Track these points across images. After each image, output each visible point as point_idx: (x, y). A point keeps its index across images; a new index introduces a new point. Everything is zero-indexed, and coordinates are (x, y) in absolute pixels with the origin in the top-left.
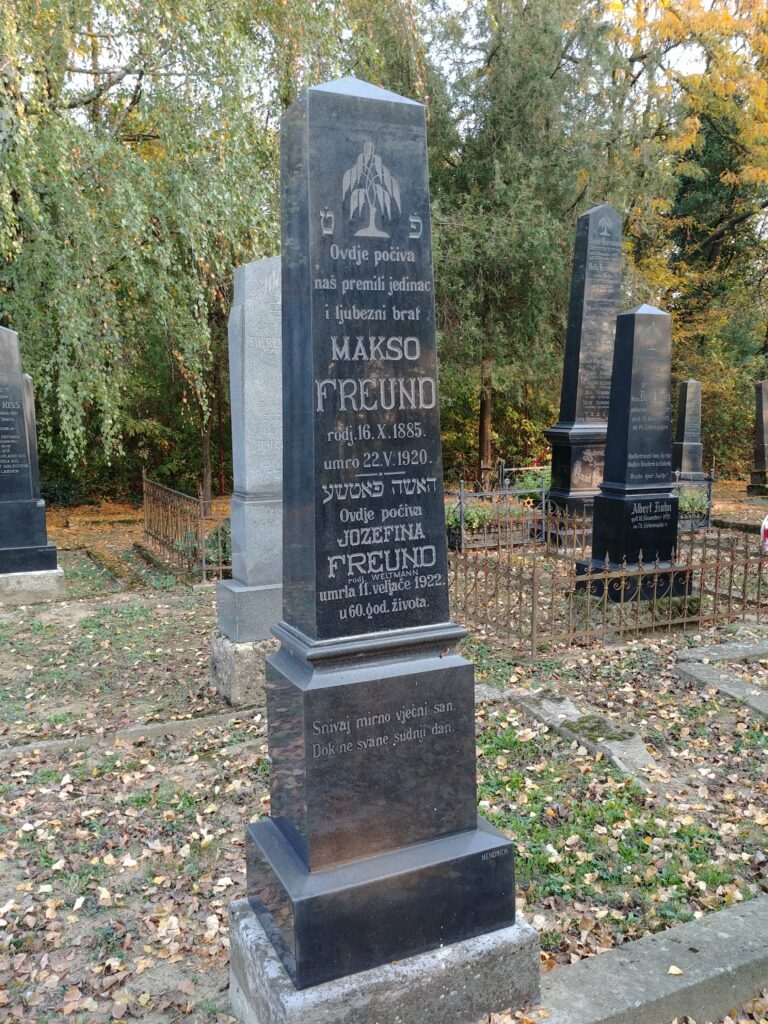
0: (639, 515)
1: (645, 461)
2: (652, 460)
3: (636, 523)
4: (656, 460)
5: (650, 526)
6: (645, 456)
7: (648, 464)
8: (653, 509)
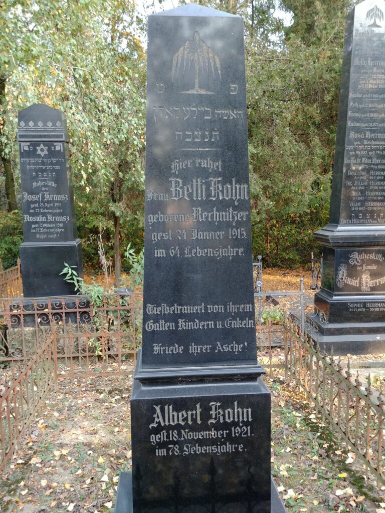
0: (169, 428)
1: (190, 317)
2: (205, 316)
3: (162, 445)
4: (216, 317)
5: (199, 450)
6: (187, 309)
7: (198, 325)
8: (206, 415)
